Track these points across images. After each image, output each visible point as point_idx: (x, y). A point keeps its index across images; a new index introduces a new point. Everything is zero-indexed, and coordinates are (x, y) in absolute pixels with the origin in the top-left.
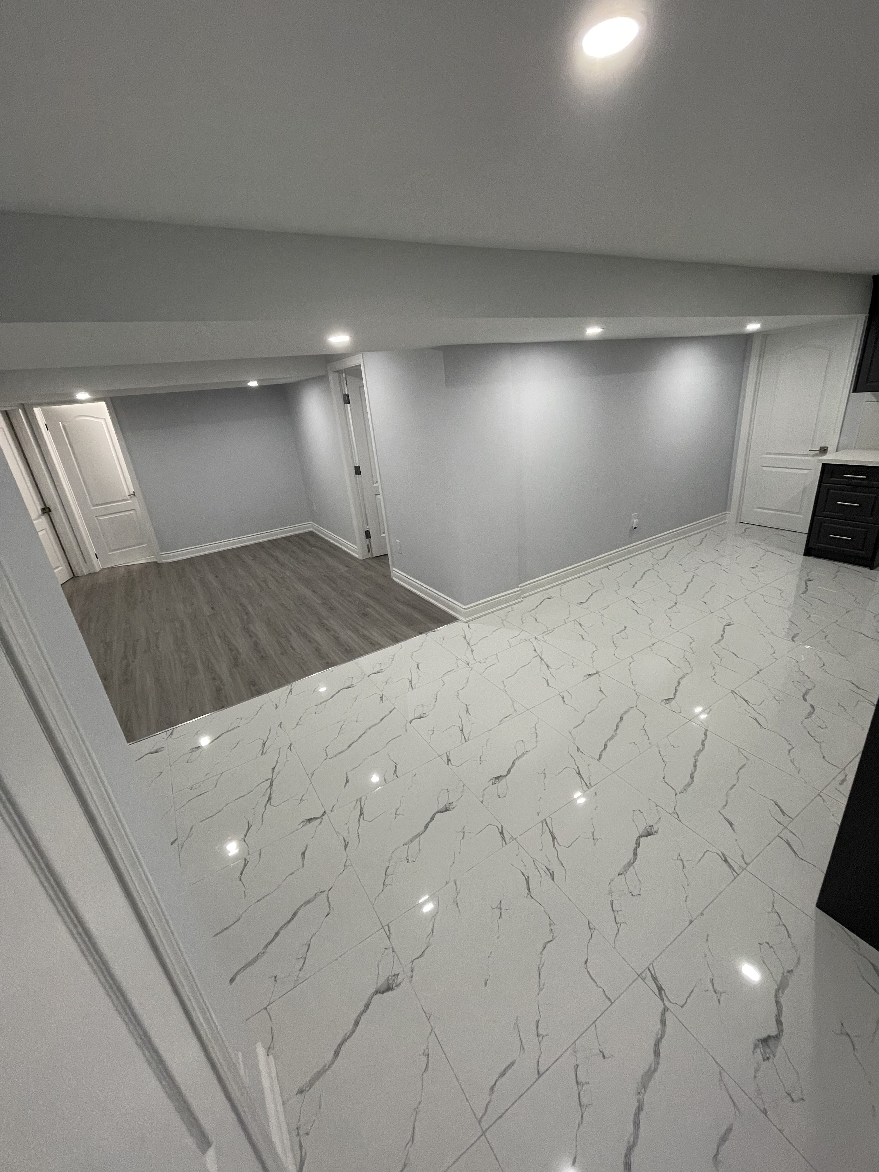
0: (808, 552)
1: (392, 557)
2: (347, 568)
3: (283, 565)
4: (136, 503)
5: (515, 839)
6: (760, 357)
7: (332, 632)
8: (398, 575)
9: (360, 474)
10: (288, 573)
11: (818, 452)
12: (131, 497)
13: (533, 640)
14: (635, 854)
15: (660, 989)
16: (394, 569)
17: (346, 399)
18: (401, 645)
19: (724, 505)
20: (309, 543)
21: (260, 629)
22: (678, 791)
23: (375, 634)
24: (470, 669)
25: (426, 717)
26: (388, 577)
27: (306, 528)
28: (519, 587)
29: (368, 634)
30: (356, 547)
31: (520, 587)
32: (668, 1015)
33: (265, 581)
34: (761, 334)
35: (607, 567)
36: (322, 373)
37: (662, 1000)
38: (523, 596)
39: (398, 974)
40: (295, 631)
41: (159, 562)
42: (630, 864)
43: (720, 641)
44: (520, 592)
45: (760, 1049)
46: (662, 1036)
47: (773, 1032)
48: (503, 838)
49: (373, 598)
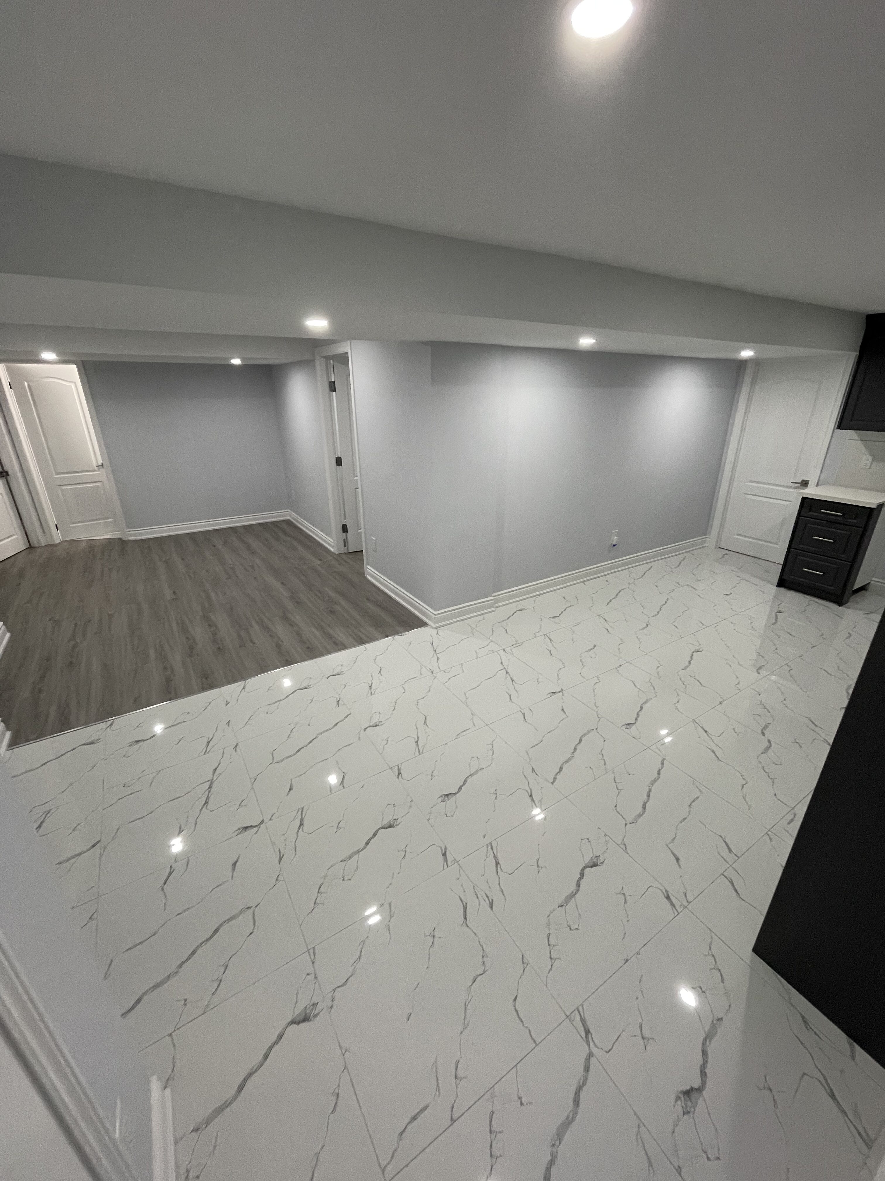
0: (782, 583)
1: (367, 555)
2: (320, 562)
3: (254, 553)
4: (102, 475)
5: (457, 862)
6: (752, 385)
7: (295, 629)
8: (372, 574)
9: (341, 465)
10: (258, 562)
11: (799, 485)
12: (99, 469)
13: (502, 652)
14: (578, 885)
15: (587, 1032)
16: (368, 567)
17: (332, 387)
18: (366, 648)
19: (704, 529)
20: (284, 532)
21: (221, 620)
22: (628, 822)
23: (340, 634)
24: (434, 678)
25: (382, 725)
26: (361, 574)
27: (283, 516)
28: (492, 596)
29: (331, 632)
30: (332, 541)
31: (494, 596)
32: (593, 1060)
33: (232, 569)
34: (756, 362)
35: (583, 582)
36: (307, 357)
37: (588, 1044)
38: (495, 605)
39: (318, 1003)
40: (257, 623)
41: (124, 539)
42: (572, 895)
43: (686, 668)
44: (493, 601)
45: (682, 1101)
46: (584, 1084)
47: (696, 1084)
48: (446, 860)
49: (343, 595)
